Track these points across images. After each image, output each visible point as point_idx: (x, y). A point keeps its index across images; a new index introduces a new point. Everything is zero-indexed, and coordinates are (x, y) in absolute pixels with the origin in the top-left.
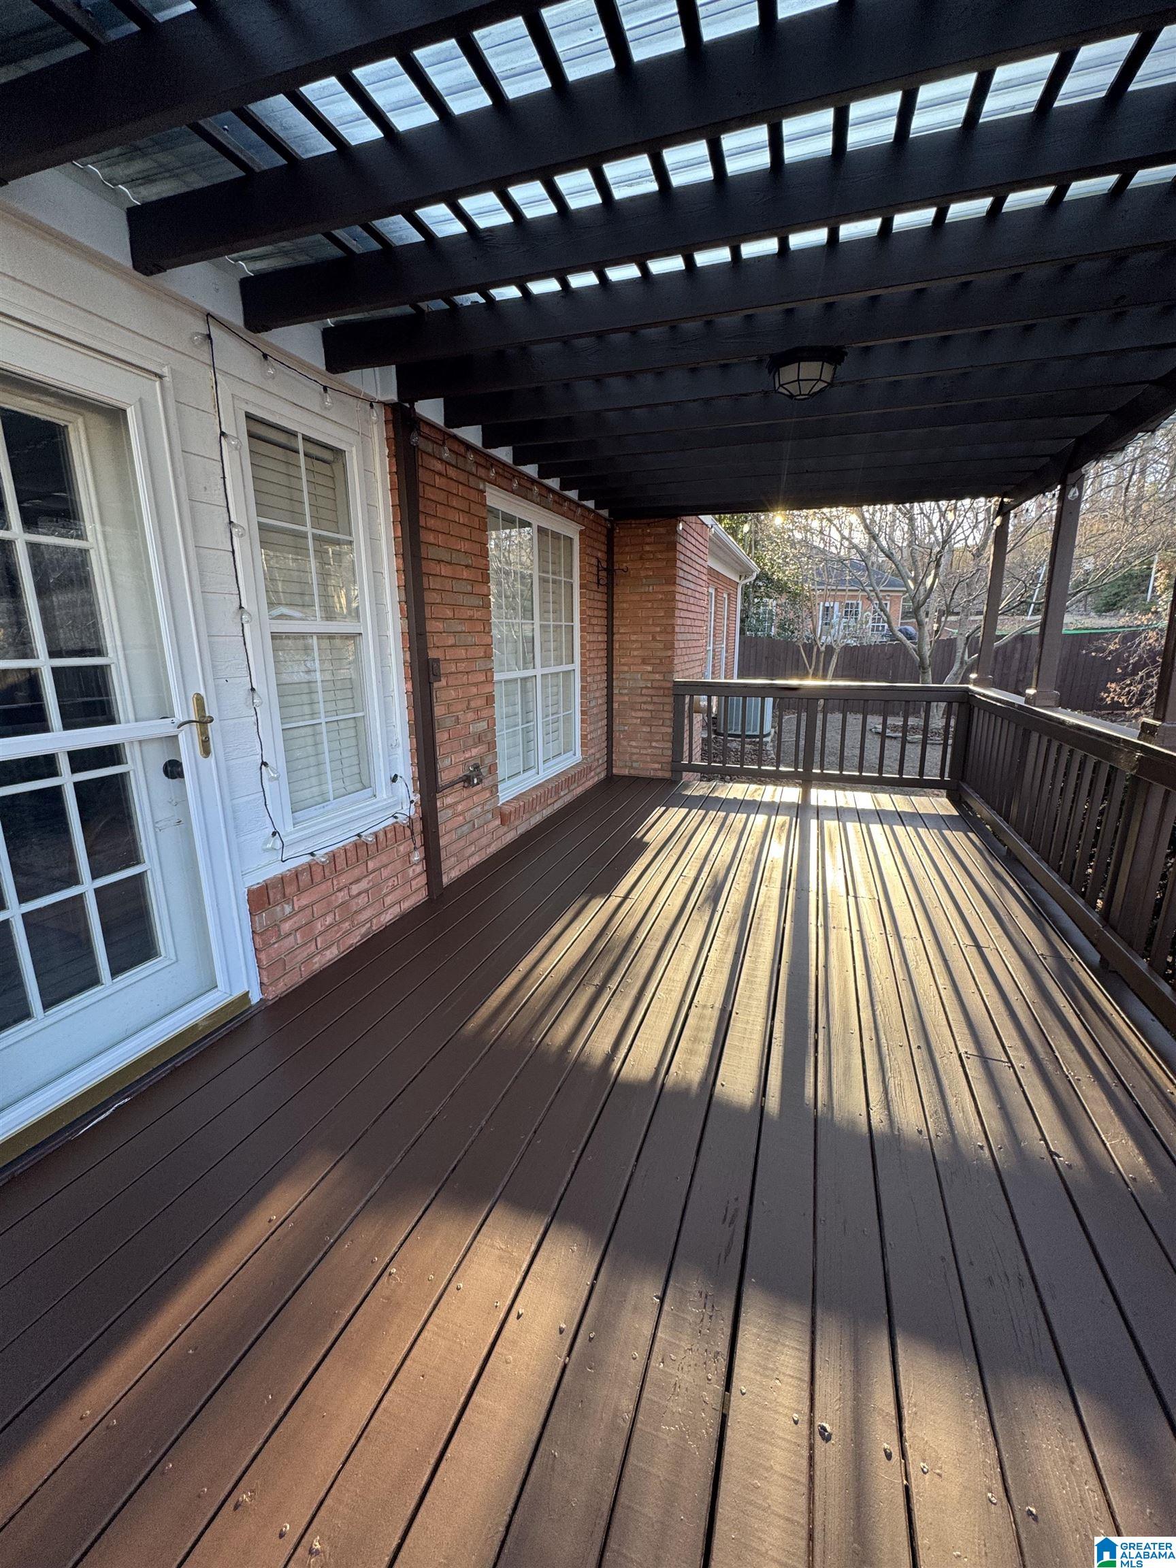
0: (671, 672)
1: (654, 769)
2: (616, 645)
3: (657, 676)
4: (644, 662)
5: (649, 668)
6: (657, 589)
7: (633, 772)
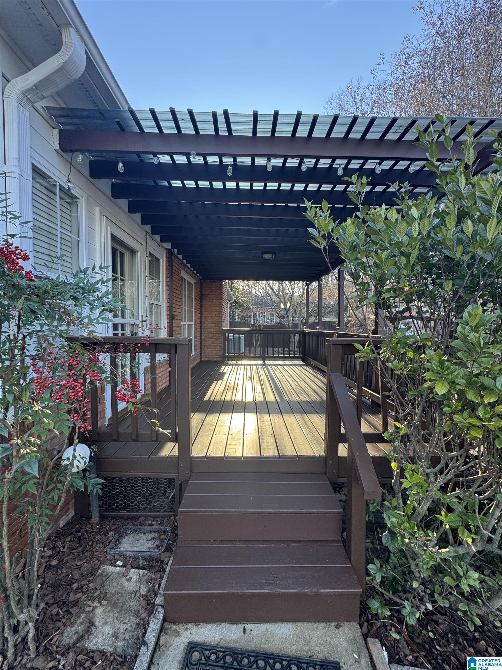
0: (222, 326)
1: (216, 358)
2: (203, 318)
3: (217, 328)
4: (212, 323)
5: (214, 325)
6: (217, 301)
7: (209, 359)
